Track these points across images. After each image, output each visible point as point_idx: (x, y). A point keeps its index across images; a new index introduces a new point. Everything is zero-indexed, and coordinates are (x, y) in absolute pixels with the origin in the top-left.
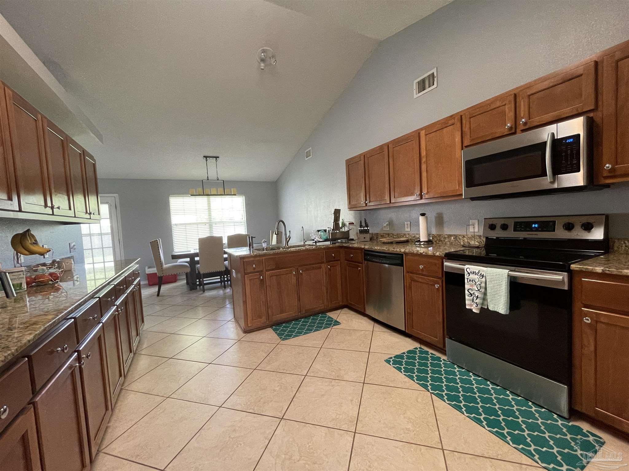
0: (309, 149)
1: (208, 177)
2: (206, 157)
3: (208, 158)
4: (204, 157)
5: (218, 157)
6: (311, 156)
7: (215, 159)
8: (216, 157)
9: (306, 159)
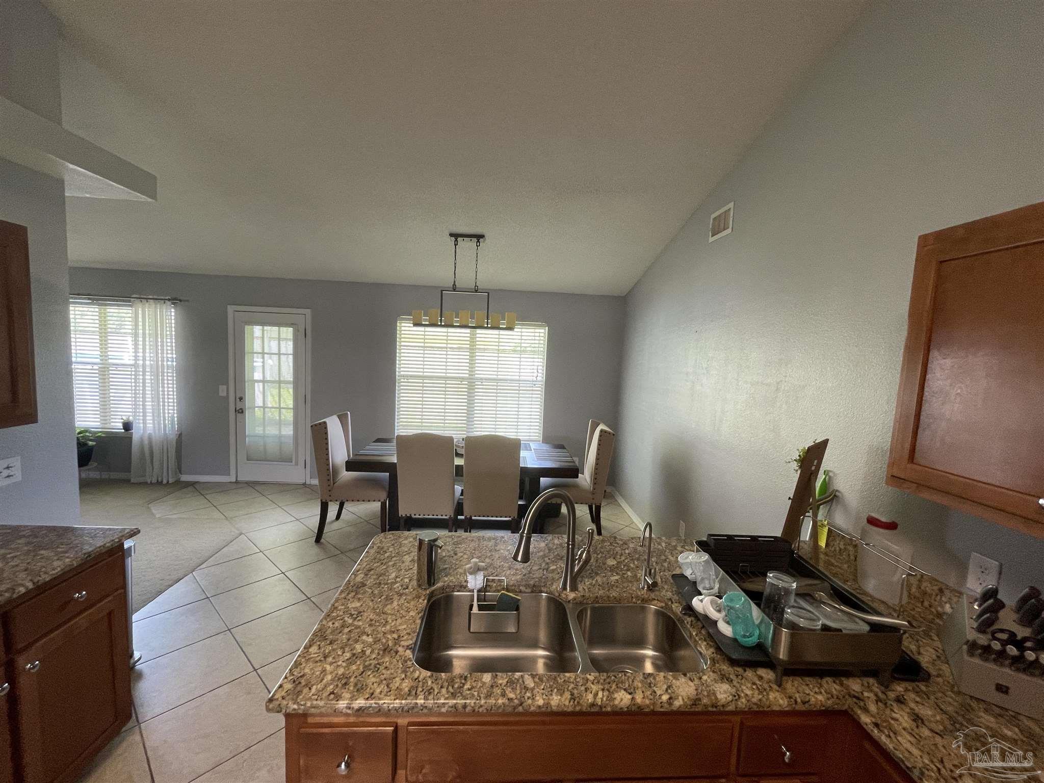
0: (726, 208)
1: (454, 284)
2: (456, 236)
3: (459, 239)
4: (451, 235)
5: (482, 236)
6: (729, 231)
7: (475, 240)
8: (479, 237)
9: (711, 239)
